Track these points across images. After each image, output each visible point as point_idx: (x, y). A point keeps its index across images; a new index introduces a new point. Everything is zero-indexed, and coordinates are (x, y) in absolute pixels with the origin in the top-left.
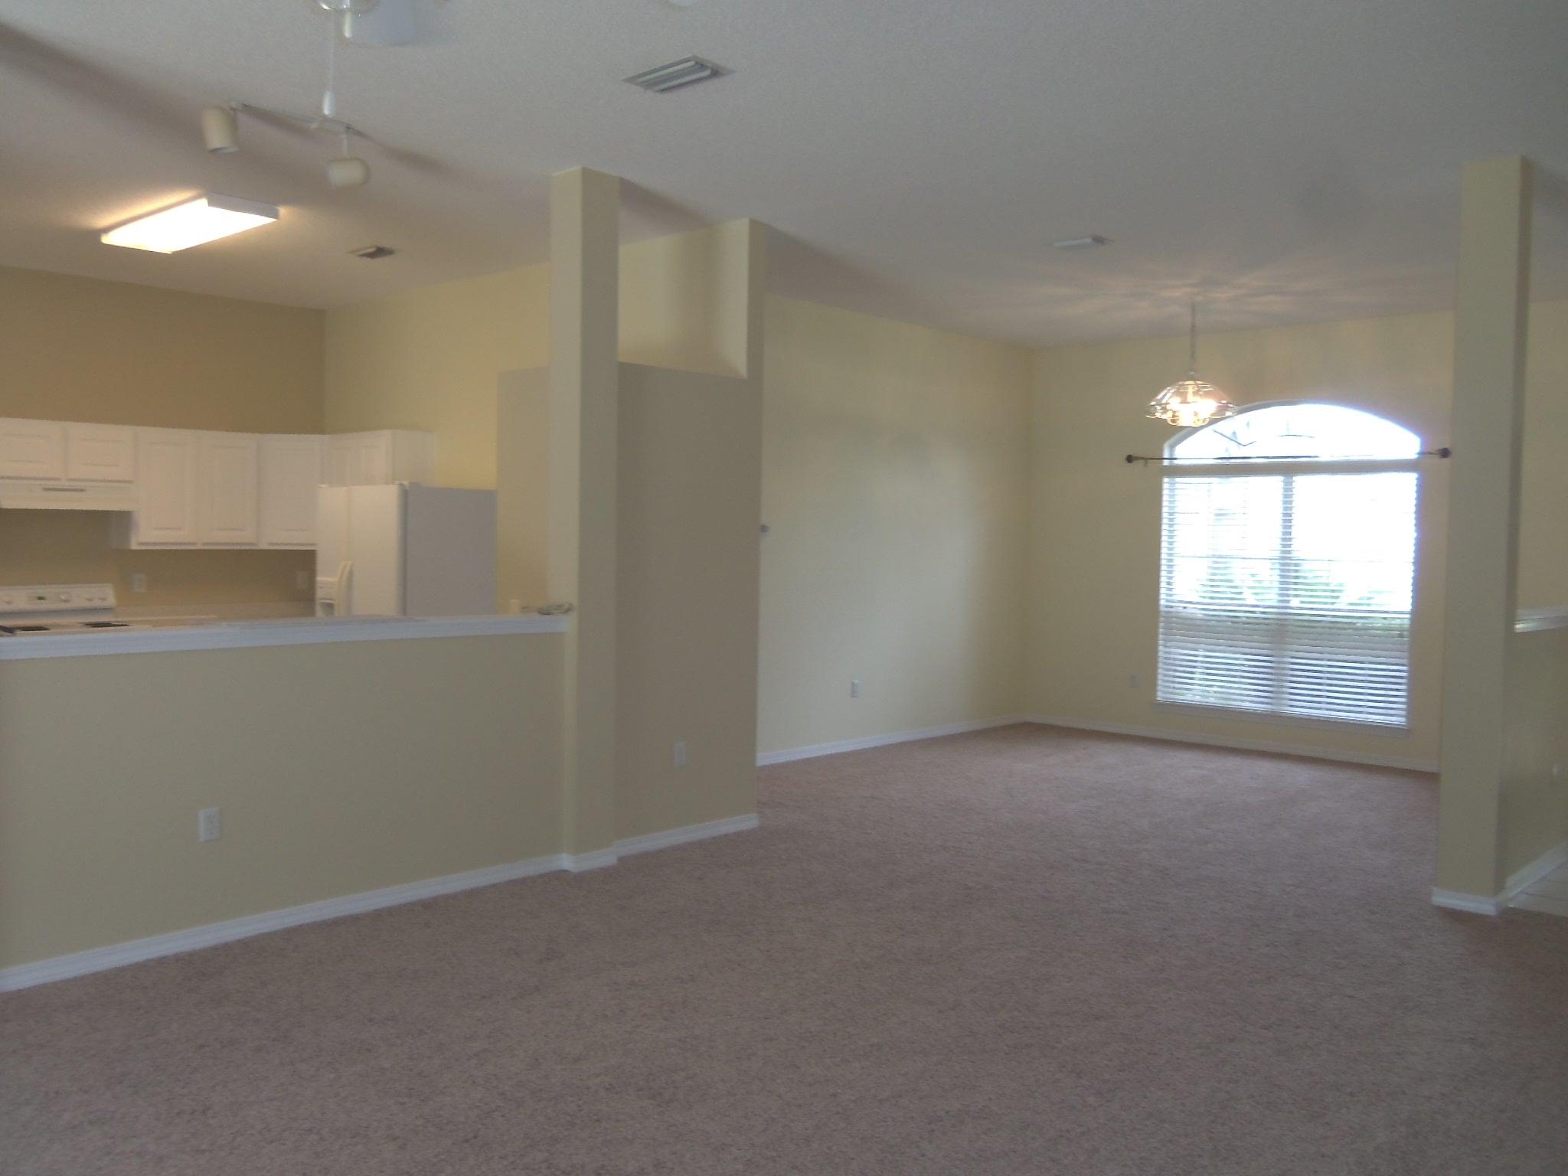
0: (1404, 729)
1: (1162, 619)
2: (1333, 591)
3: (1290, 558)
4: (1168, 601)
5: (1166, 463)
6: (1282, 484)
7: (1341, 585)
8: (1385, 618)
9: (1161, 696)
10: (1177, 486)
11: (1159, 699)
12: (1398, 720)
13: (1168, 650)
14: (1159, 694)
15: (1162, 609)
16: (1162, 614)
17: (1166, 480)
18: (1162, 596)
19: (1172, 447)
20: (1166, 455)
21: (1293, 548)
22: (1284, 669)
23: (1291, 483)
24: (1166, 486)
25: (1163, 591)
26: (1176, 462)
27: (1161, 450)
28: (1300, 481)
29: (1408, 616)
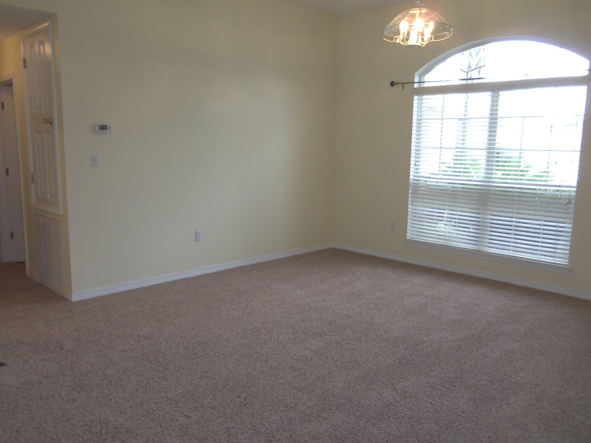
0: (566, 268)
1: (411, 188)
2: (522, 171)
3: (494, 149)
4: (415, 176)
5: (416, 86)
6: (490, 98)
7: (528, 167)
8: (558, 191)
9: (409, 236)
10: (425, 101)
11: (408, 238)
12: (561, 261)
13: (415, 207)
14: (408, 235)
15: (411, 181)
16: (411, 184)
17: (416, 97)
18: (411, 173)
19: (421, 76)
20: (416, 80)
21: (497, 141)
22: (486, 222)
23: (498, 97)
24: (415, 102)
25: (412, 170)
26: (422, 85)
27: (414, 78)
28: (504, 95)
29: (575, 189)
